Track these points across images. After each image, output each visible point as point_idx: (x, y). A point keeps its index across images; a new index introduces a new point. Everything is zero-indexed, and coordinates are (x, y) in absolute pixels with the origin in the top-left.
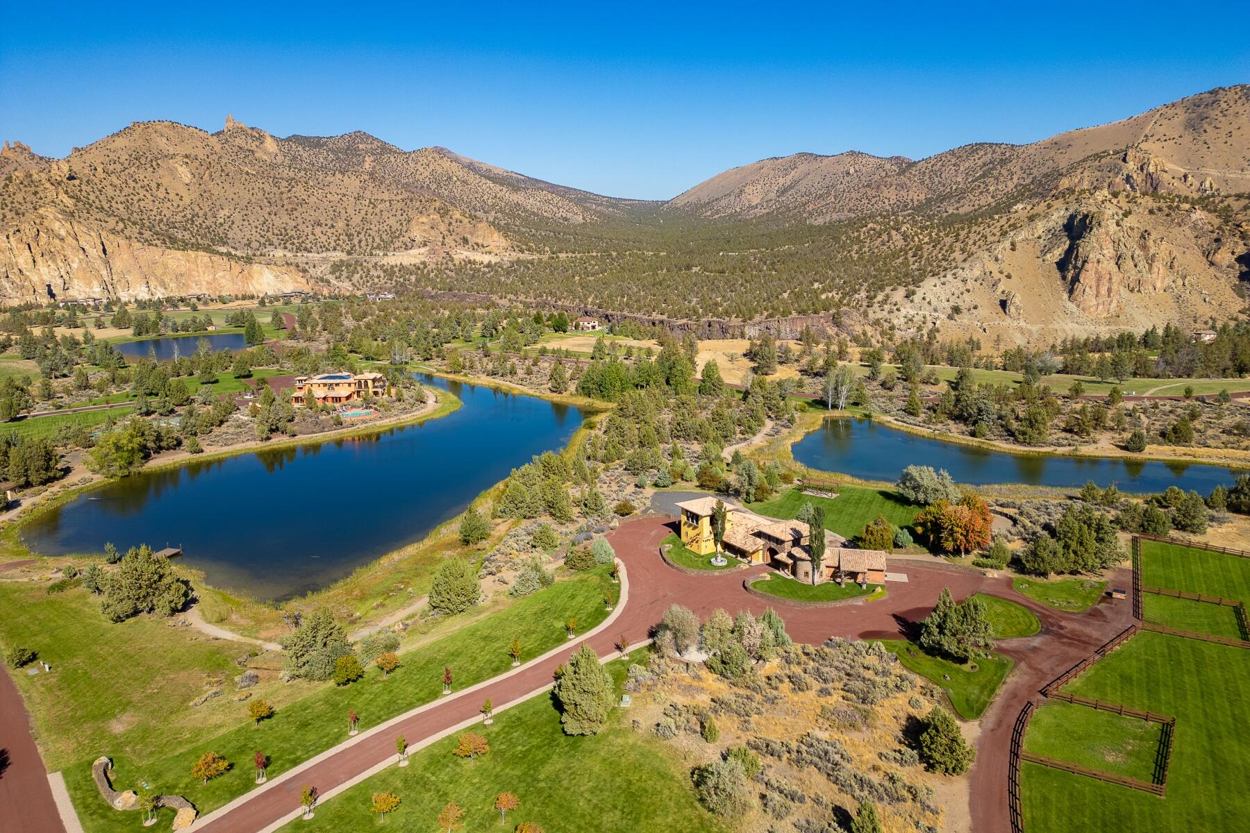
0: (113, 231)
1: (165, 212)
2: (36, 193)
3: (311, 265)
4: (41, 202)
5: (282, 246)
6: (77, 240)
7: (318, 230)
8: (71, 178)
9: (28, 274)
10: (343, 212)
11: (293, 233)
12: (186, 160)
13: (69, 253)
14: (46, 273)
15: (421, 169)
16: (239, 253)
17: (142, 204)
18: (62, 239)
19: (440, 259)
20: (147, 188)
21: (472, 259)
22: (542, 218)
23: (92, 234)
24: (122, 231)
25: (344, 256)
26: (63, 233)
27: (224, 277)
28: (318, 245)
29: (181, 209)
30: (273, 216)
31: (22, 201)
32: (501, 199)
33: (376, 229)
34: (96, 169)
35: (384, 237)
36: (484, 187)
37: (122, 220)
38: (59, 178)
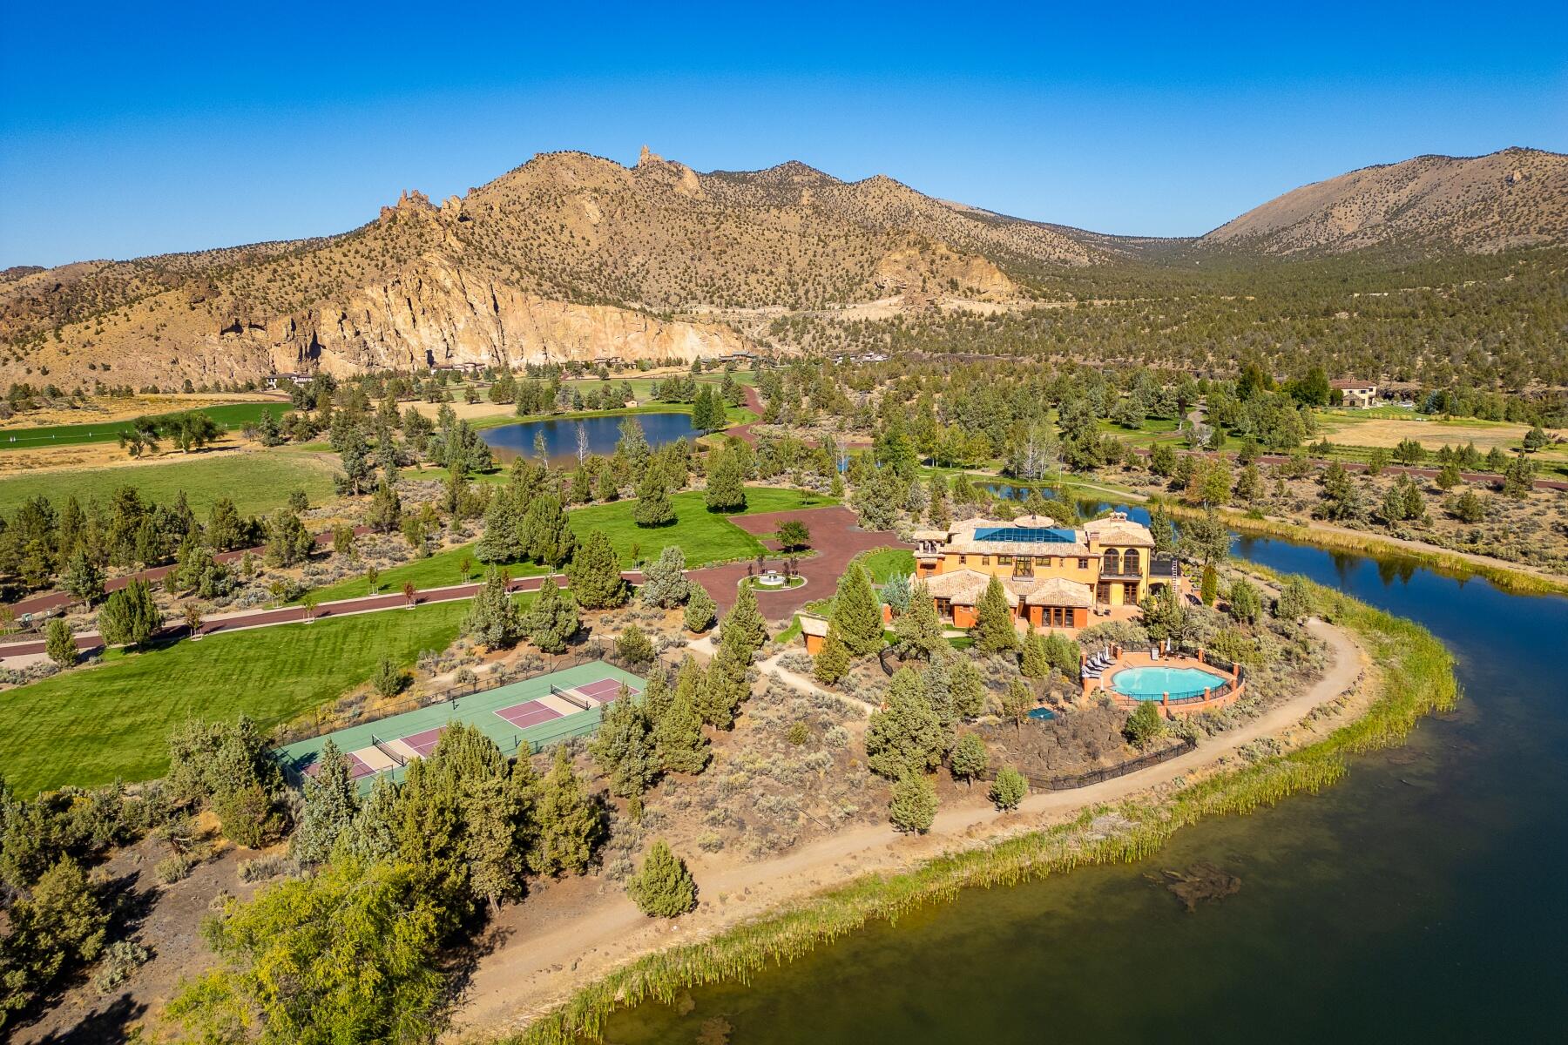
0: (507, 282)
1: (569, 259)
2: (421, 235)
3: (746, 324)
4: (426, 246)
5: (708, 300)
6: (465, 293)
7: (752, 278)
8: (463, 219)
9: (406, 336)
10: (784, 253)
11: (722, 283)
12: (595, 195)
13: (454, 309)
14: (426, 337)
15: (872, 203)
16: (655, 310)
17: (543, 250)
18: (448, 293)
19: (922, 311)
20: (549, 231)
21: (967, 309)
22: (1033, 261)
23: (483, 285)
24: (518, 281)
25: (786, 312)
26: (448, 284)
27: (637, 339)
28: (753, 298)
29: (587, 256)
30: (696, 262)
31: (405, 246)
32: (977, 238)
33: (828, 274)
34: (492, 208)
35: (839, 285)
36: (953, 223)
37: (519, 268)
38: (449, 219)
